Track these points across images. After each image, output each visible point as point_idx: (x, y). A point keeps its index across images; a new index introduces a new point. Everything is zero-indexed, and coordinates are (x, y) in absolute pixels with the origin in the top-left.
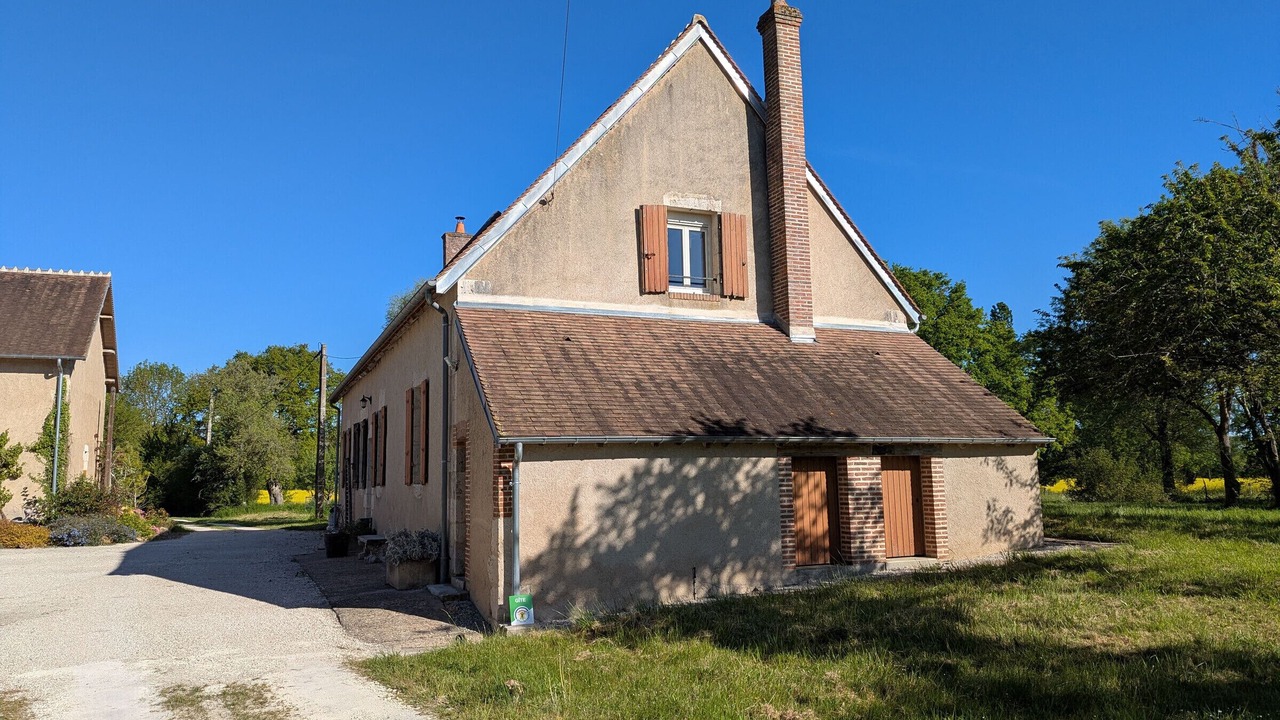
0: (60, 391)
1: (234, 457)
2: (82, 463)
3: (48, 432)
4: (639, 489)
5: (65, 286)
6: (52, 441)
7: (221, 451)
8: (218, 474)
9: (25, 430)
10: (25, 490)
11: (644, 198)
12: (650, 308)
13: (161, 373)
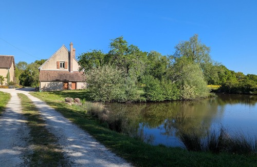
0: (8, 71)
1: (35, 78)
2: (11, 79)
3: (7, 76)
4: (50, 84)
5: (8, 58)
6: (8, 77)
7: (32, 77)
8: (32, 81)
9: (4, 75)
10: (5, 82)
11: (58, 61)
12: (58, 70)
13: (24, 63)
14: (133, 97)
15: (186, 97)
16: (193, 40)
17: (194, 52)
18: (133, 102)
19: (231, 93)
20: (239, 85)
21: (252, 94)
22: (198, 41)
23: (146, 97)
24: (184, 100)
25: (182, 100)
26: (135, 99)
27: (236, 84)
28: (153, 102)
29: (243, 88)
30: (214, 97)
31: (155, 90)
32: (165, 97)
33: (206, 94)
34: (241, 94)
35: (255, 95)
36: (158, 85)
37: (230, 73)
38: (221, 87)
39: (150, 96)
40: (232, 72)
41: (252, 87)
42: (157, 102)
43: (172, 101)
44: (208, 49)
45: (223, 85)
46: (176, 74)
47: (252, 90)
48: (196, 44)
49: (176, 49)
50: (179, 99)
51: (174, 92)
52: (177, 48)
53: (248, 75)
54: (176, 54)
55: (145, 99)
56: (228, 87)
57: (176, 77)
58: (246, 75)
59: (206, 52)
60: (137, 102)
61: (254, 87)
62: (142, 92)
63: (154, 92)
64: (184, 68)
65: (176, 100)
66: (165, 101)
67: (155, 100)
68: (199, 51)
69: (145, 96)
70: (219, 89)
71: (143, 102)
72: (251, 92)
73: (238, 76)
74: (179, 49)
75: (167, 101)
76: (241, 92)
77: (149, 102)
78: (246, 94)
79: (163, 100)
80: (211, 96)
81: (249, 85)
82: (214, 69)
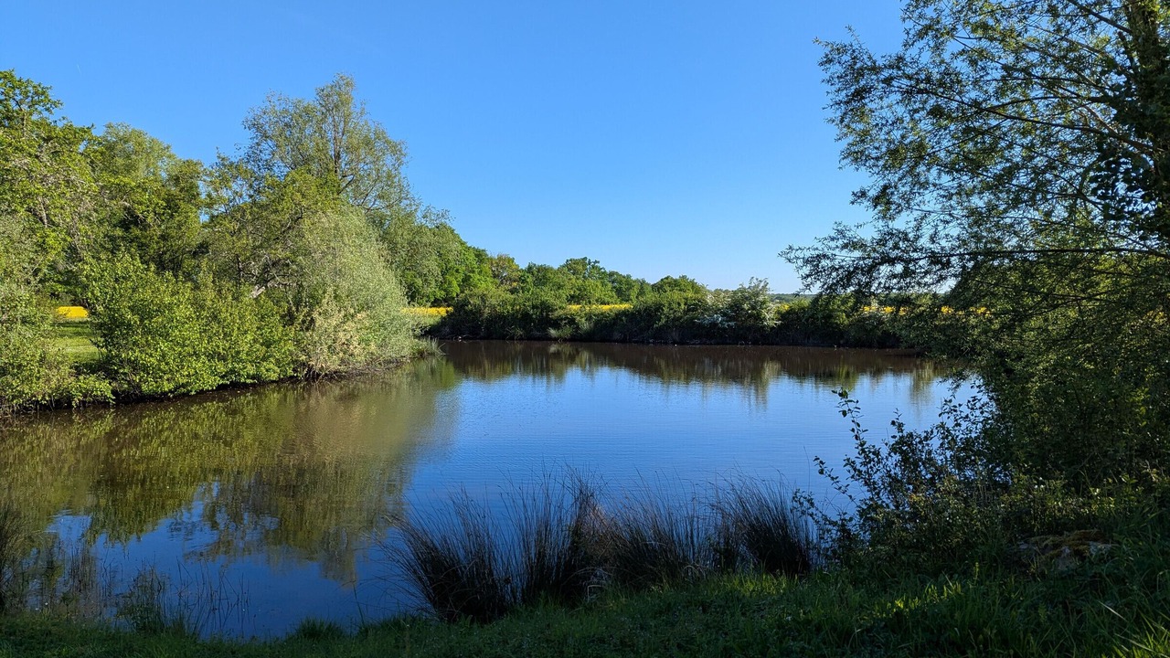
14: (27, 380)
15: (325, 361)
16: (334, 102)
17: (338, 156)
18: (23, 410)
19: (488, 337)
20: (513, 305)
21: (555, 340)
22: (354, 108)
23: (111, 376)
24: (313, 377)
25: (306, 379)
26: (41, 389)
27: (504, 302)
28: (159, 399)
29: (526, 316)
30: (432, 354)
31: (166, 336)
32: (221, 368)
33: (404, 345)
34: (521, 339)
35: (565, 340)
36: (183, 311)
37: (472, 257)
38: (450, 315)
39: (135, 366)
40: (480, 255)
41: (556, 314)
42: (183, 398)
43: (259, 384)
44: (395, 149)
45: (461, 307)
46: (267, 257)
47: (556, 324)
48: (346, 118)
49: (252, 133)
50: (290, 372)
51: (268, 344)
52: (256, 126)
53: (530, 269)
54: (252, 157)
55: (104, 387)
56: (477, 312)
57: (265, 269)
58: (524, 266)
59: (389, 160)
60: (58, 407)
61: (561, 312)
62: (85, 348)
63: (163, 346)
64: (306, 224)
65: (279, 382)
66: (221, 387)
67: (167, 387)
68: (362, 151)
69: (102, 367)
70: (444, 322)
71: (95, 406)
72: (553, 332)
73: (500, 269)
74: (266, 136)
75: (231, 388)
76: (520, 332)
77: (130, 401)
78: (539, 339)
79: (211, 382)
80: (421, 355)
81: (546, 307)
82: (425, 240)
